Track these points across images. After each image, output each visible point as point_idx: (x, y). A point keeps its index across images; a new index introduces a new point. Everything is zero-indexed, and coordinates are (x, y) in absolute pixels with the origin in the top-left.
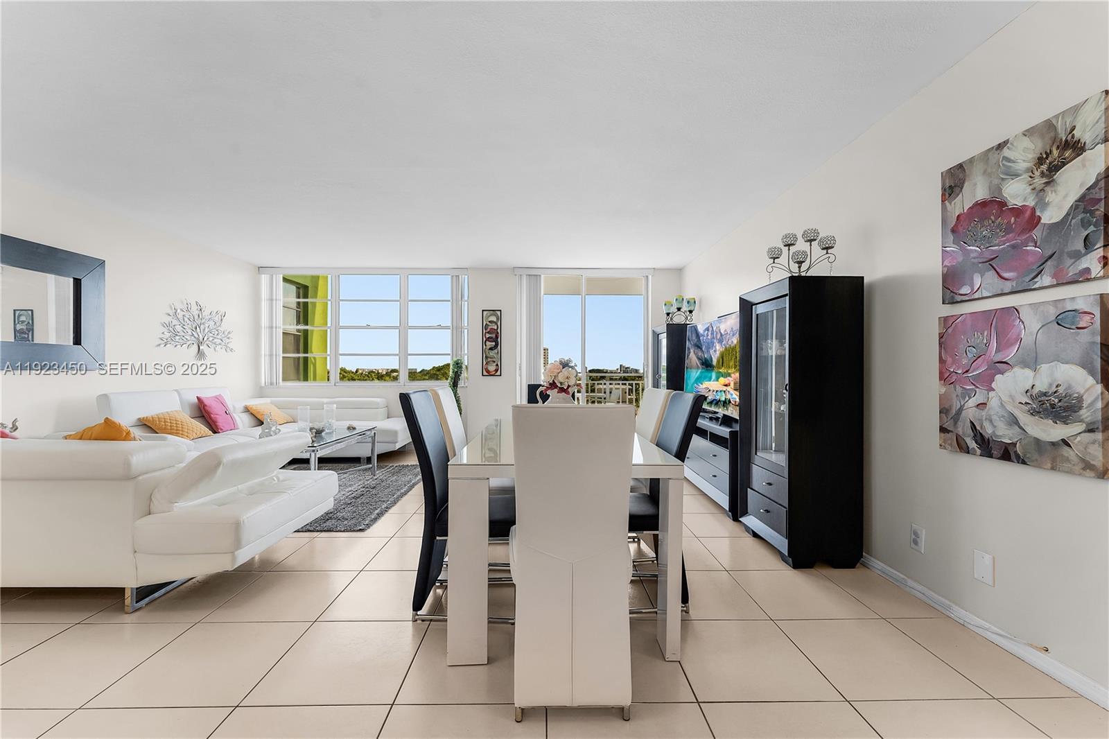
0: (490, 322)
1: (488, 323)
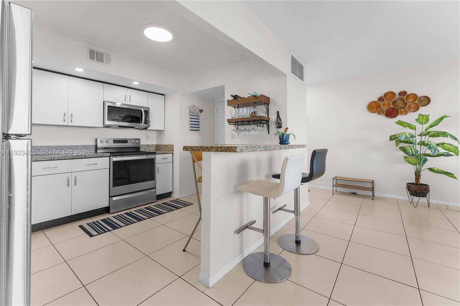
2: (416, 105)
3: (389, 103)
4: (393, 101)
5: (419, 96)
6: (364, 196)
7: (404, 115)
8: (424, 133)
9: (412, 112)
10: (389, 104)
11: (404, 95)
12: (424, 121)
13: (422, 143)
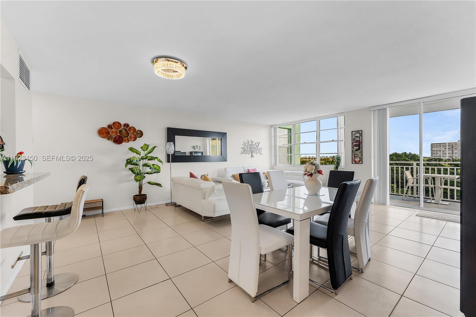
0: (355, 137)
1: (355, 138)
2: (134, 136)
3: (116, 131)
4: (119, 130)
5: (137, 129)
6: (94, 216)
7: (127, 142)
8: (144, 158)
9: (132, 141)
10: (116, 133)
11: (127, 127)
12: (145, 149)
13: (145, 165)
